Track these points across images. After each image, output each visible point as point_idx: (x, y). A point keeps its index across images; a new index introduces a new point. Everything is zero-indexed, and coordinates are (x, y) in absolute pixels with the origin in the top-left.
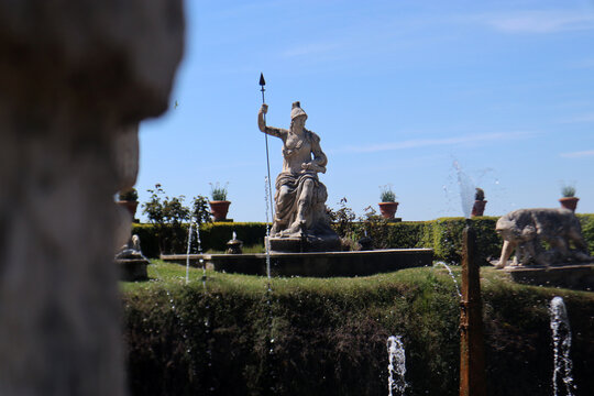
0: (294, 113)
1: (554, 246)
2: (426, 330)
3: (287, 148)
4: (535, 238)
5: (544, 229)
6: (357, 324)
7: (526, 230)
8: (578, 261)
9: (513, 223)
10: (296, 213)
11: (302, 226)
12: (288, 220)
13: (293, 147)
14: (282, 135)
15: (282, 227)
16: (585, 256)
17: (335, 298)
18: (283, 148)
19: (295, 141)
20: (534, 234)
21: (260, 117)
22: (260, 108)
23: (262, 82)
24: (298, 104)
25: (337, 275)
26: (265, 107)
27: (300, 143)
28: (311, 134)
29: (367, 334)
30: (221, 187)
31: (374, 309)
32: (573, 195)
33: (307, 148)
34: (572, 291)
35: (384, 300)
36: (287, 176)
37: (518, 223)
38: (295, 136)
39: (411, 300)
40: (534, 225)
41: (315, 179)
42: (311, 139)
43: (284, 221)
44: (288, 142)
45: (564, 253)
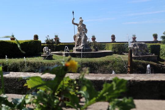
0: (80, 20)
1: (141, 51)
2: (116, 71)
3: (78, 28)
4: (137, 49)
5: (139, 47)
6: (101, 69)
7: (135, 48)
8: (147, 54)
9: (132, 46)
10: (81, 43)
11: (83, 46)
12: (79, 44)
13: (80, 28)
14: (77, 25)
15: (78, 46)
16: (148, 53)
17: (96, 64)
18: (77, 28)
19: (81, 26)
20: (137, 48)
21: (73, 20)
22: (73, 19)
23: (73, 13)
24: (81, 18)
25: (94, 58)
26: (74, 18)
27: (82, 27)
28: (84, 25)
29: (104, 71)
30: (57, 35)
31: (105, 66)
32: (135, 36)
33: (83, 28)
34: (147, 62)
35: (106, 64)
36: (79, 34)
37: (133, 46)
38: (80, 25)
39: (112, 64)
40: (137, 46)
41: (85, 35)
42: (84, 26)
43: (78, 44)
44: (79, 26)
45: (143, 53)
